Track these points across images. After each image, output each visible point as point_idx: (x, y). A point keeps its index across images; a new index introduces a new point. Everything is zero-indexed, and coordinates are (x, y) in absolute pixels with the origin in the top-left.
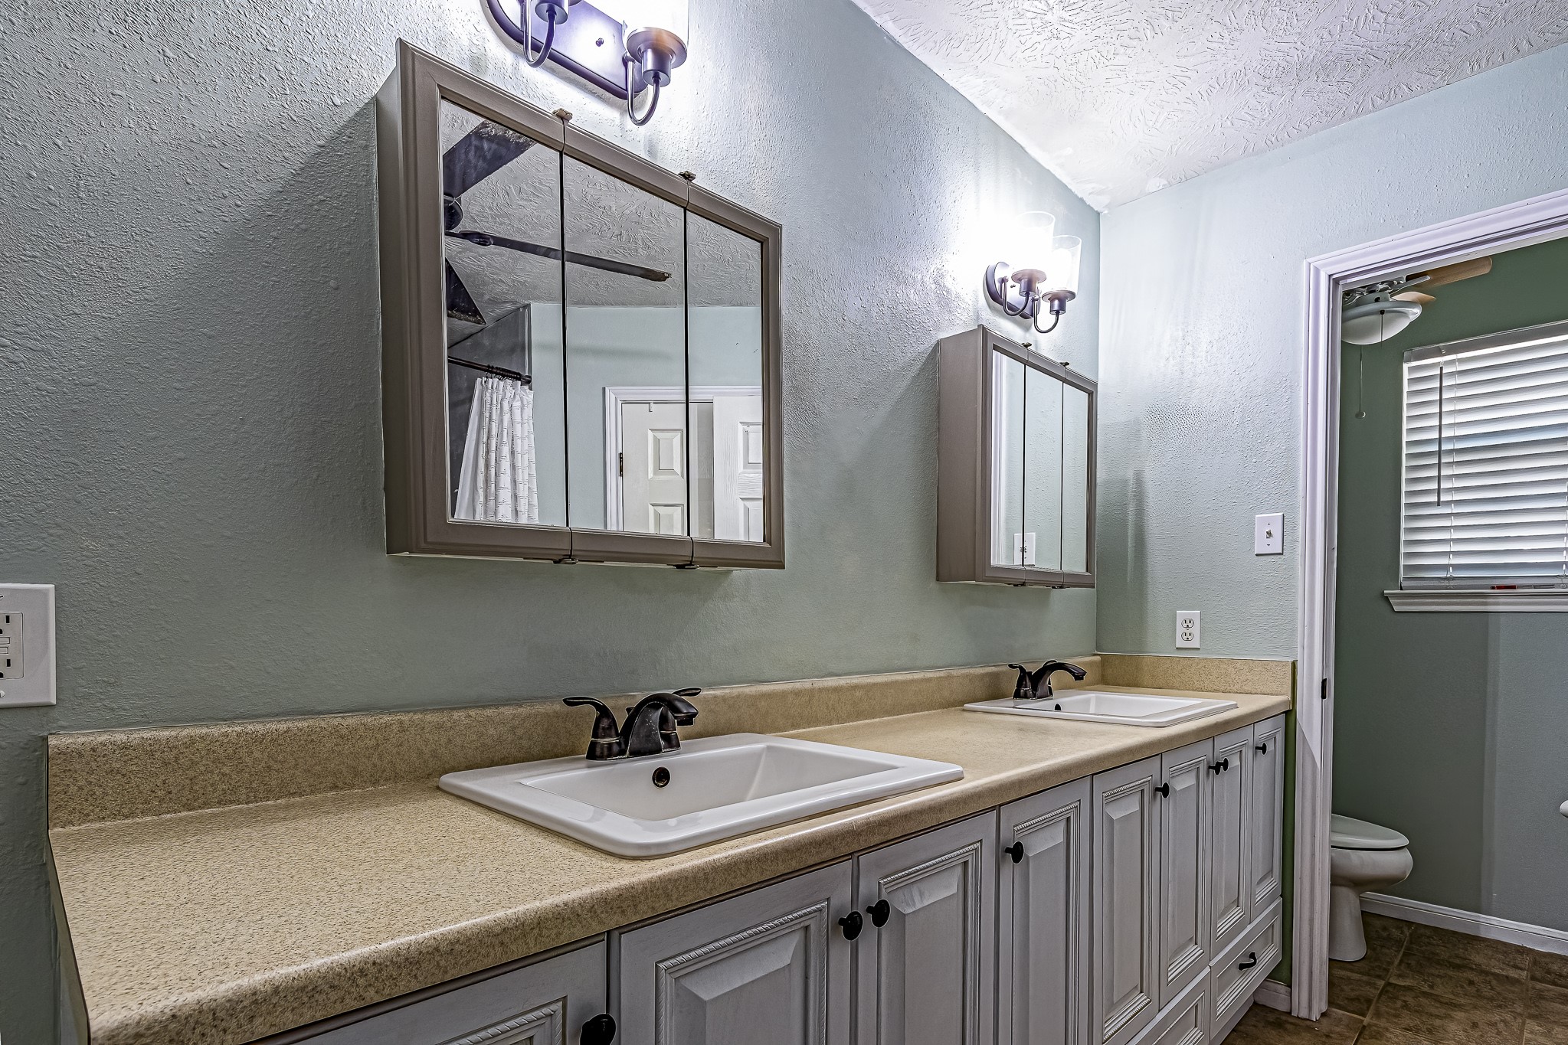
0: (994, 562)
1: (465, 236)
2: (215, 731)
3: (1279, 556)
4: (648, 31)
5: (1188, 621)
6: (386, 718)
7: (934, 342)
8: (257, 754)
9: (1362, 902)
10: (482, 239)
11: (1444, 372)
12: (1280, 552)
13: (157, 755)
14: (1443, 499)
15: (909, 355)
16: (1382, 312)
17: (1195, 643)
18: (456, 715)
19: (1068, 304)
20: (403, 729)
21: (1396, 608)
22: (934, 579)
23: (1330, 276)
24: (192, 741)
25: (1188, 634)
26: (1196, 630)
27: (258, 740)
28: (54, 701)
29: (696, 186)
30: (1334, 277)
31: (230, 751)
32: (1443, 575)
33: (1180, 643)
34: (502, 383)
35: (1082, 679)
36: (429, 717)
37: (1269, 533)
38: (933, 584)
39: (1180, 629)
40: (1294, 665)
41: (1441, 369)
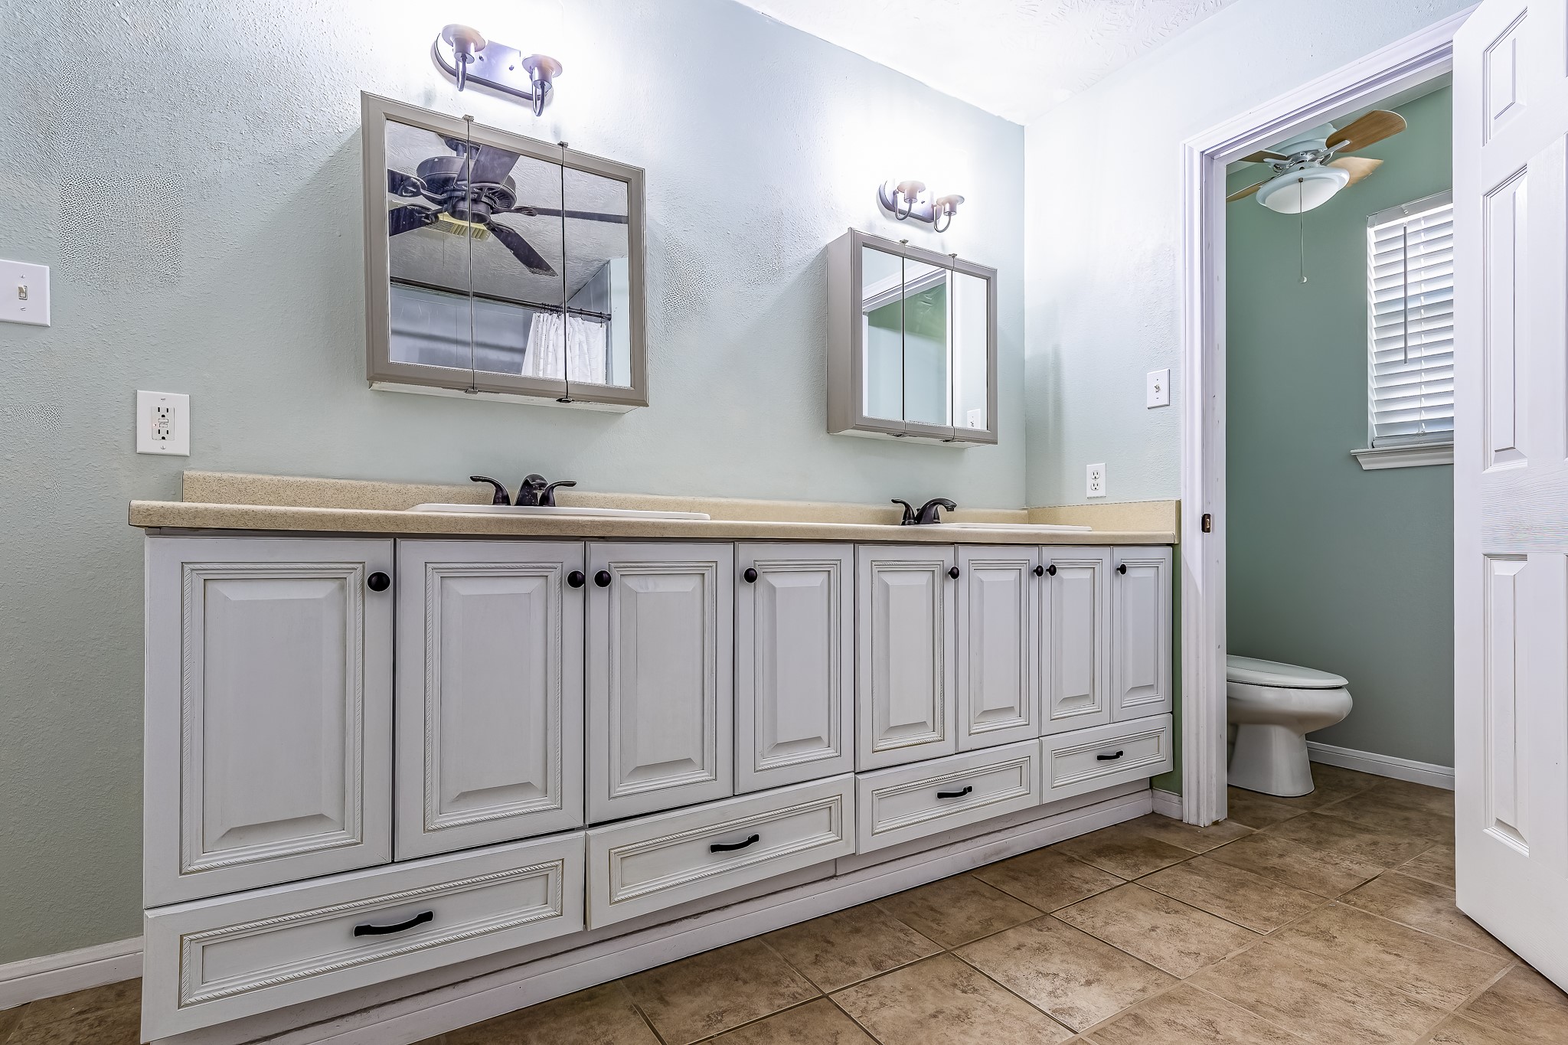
0: (865, 413)
1: (519, 210)
2: (267, 478)
3: (1167, 407)
4: (534, 56)
5: (1095, 473)
6: (364, 483)
7: (823, 245)
8: (288, 493)
9: (1311, 751)
10: (530, 212)
11: (1408, 231)
12: (1167, 403)
13: (236, 485)
14: (1410, 356)
15: (796, 257)
16: (1301, 181)
17: (1101, 492)
18: (409, 486)
19: (959, 207)
20: (374, 490)
21: (1365, 467)
22: (825, 432)
23: (1203, 152)
24: (254, 480)
25: (1096, 485)
26: (1102, 481)
27: (289, 485)
28: (188, 454)
29: (571, 150)
30: (1206, 153)
31: (274, 489)
32: (1415, 431)
33: (1090, 493)
34: (550, 317)
35: (953, 510)
36: (391, 486)
37: (1157, 388)
38: (823, 435)
39: (1090, 482)
40: (1179, 503)
41: (1405, 228)
